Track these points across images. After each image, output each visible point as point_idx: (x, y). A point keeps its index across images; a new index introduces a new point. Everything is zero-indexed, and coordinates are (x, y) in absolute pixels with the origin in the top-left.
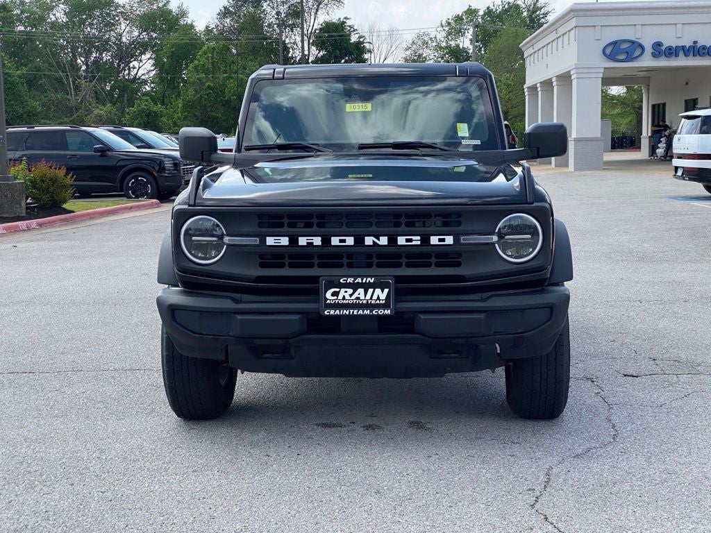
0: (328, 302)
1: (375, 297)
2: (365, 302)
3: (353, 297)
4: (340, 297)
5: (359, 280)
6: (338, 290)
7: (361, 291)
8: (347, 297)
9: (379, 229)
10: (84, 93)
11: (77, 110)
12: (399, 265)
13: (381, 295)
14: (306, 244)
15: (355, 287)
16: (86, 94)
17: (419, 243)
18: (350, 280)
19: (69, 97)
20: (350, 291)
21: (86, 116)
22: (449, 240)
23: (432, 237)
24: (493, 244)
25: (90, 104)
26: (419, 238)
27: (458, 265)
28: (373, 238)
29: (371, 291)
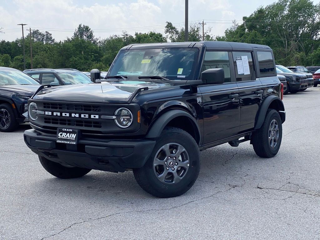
0: (59, 137)
1: (72, 137)
2: (69, 139)
3: (66, 136)
4: (63, 136)
5: (68, 130)
6: (62, 133)
7: (68, 134)
8: (65, 136)
9: (76, 111)
10: (292, 48)
11: (288, 55)
12: (82, 125)
13: (74, 136)
14: (56, 115)
15: (67, 132)
16: (293, 48)
17: (87, 117)
18: (65, 130)
19: (285, 49)
20: (65, 134)
21: (292, 57)
22: (97, 117)
23: (91, 115)
24: (114, 119)
25: (294, 52)
26: (87, 115)
27: (100, 127)
28: (74, 114)
29: (71, 134)
